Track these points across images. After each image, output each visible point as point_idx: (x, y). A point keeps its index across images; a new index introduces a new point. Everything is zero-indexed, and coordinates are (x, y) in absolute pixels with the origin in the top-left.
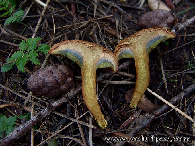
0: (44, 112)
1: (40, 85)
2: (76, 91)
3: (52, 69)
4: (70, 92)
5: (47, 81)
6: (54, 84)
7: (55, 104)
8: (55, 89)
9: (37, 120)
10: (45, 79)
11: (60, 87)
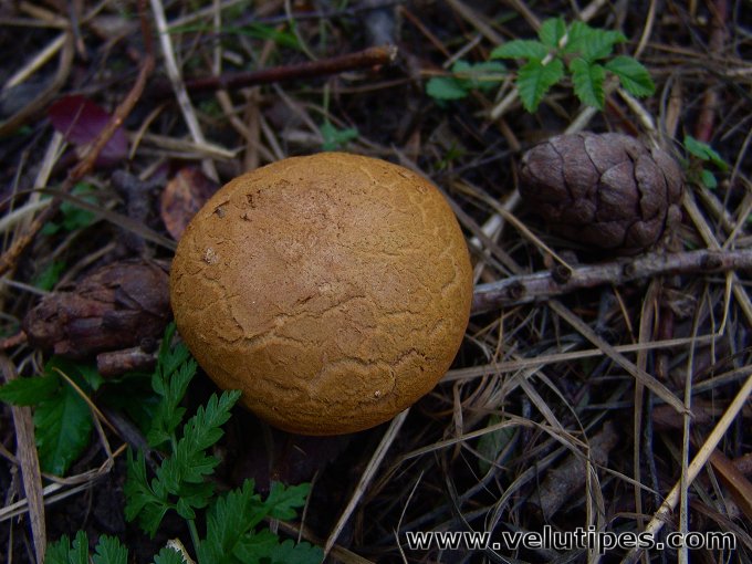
0: (533, 282)
1: (579, 182)
2: (666, 261)
3: (634, 148)
4: (645, 255)
5: (610, 181)
6: (627, 202)
7: (581, 274)
8: (617, 220)
9: (500, 297)
10: (604, 171)
11: (637, 220)
